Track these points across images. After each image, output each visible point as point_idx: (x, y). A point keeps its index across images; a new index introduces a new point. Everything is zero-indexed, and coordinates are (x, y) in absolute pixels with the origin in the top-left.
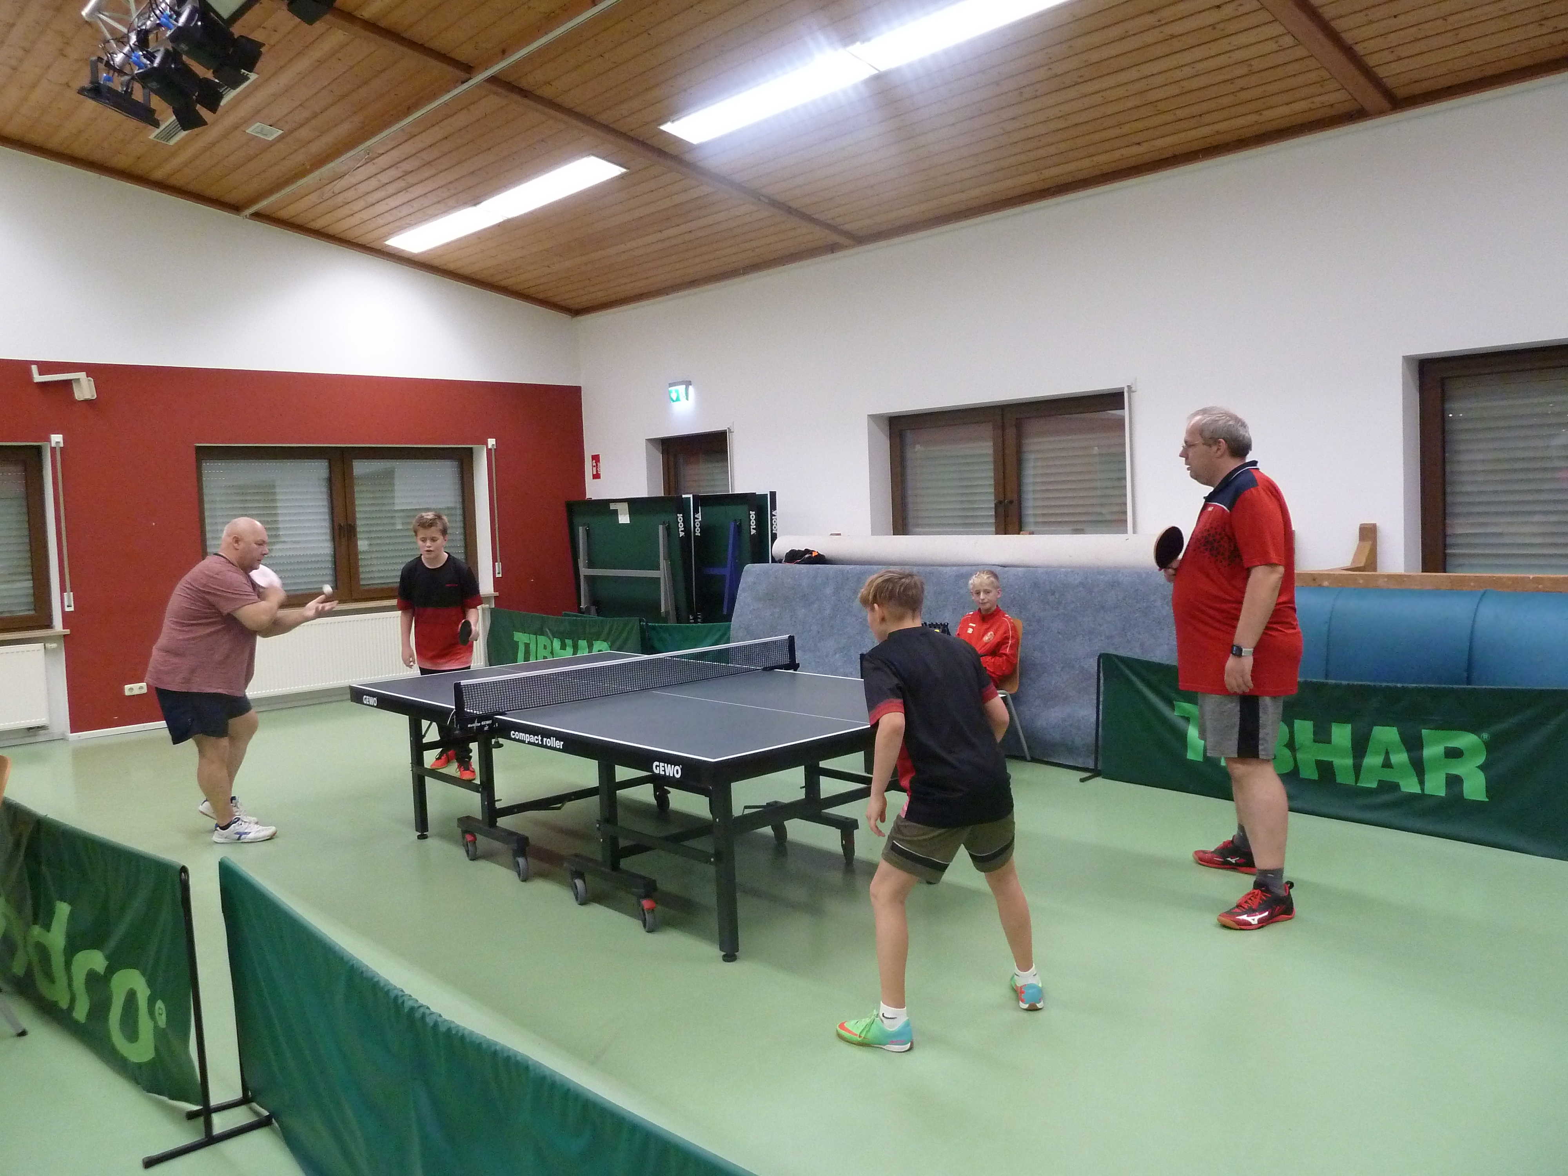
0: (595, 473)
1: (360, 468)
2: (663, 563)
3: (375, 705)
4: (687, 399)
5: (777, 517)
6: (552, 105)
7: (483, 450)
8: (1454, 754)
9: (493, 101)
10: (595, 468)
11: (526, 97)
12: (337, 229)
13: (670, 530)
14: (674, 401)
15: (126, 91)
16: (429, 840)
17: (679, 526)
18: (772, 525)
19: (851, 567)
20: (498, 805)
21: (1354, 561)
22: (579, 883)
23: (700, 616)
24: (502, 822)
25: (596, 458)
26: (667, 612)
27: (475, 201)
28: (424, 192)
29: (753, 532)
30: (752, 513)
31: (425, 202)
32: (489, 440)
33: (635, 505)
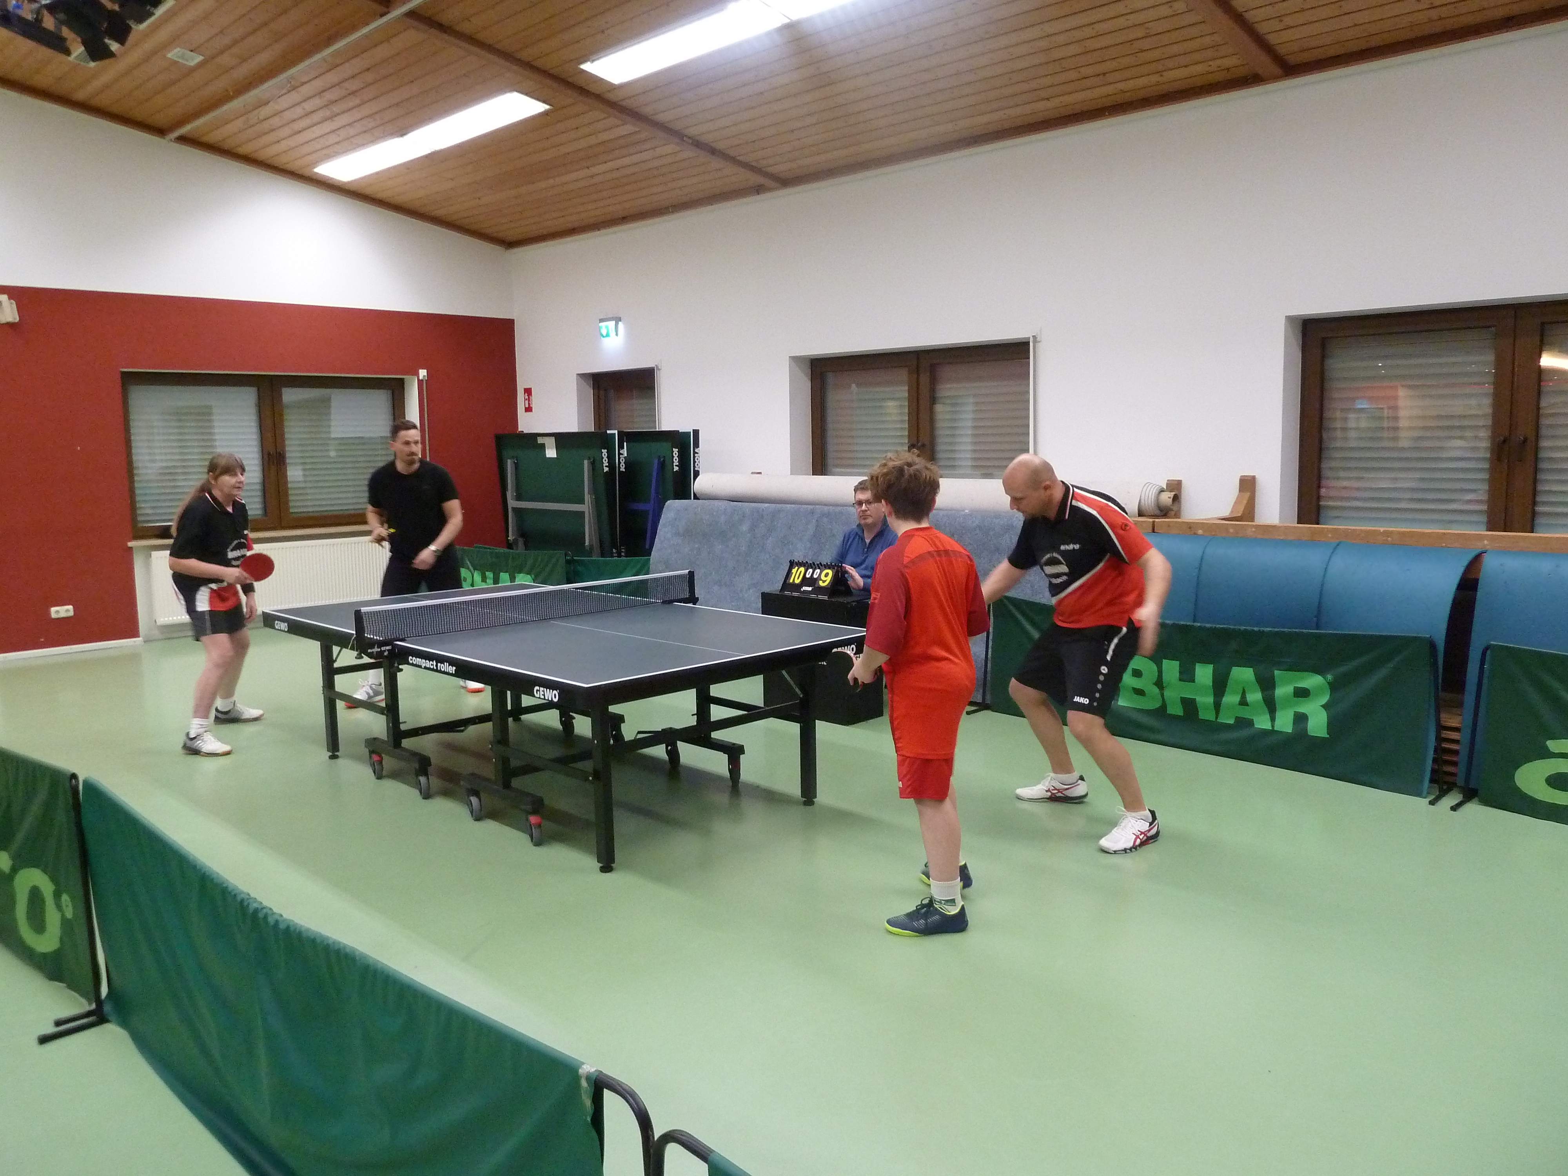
0: (527, 406)
1: (289, 395)
2: (587, 497)
3: (286, 630)
4: (617, 335)
5: (700, 454)
6: (471, 39)
7: (415, 380)
8: (1302, 693)
9: (414, 35)
10: (527, 402)
11: (445, 32)
12: (266, 154)
13: (595, 465)
14: (604, 337)
15: (37, 20)
16: (339, 761)
17: (604, 461)
18: (694, 462)
19: (766, 505)
20: (403, 727)
21: (1232, 512)
22: (474, 800)
23: (623, 550)
24: (406, 743)
25: (528, 391)
26: (591, 546)
27: (402, 132)
28: (351, 121)
29: (676, 469)
30: (676, 450)
31: (351, 131)
32: (420, 371)
33: (563, 440)
